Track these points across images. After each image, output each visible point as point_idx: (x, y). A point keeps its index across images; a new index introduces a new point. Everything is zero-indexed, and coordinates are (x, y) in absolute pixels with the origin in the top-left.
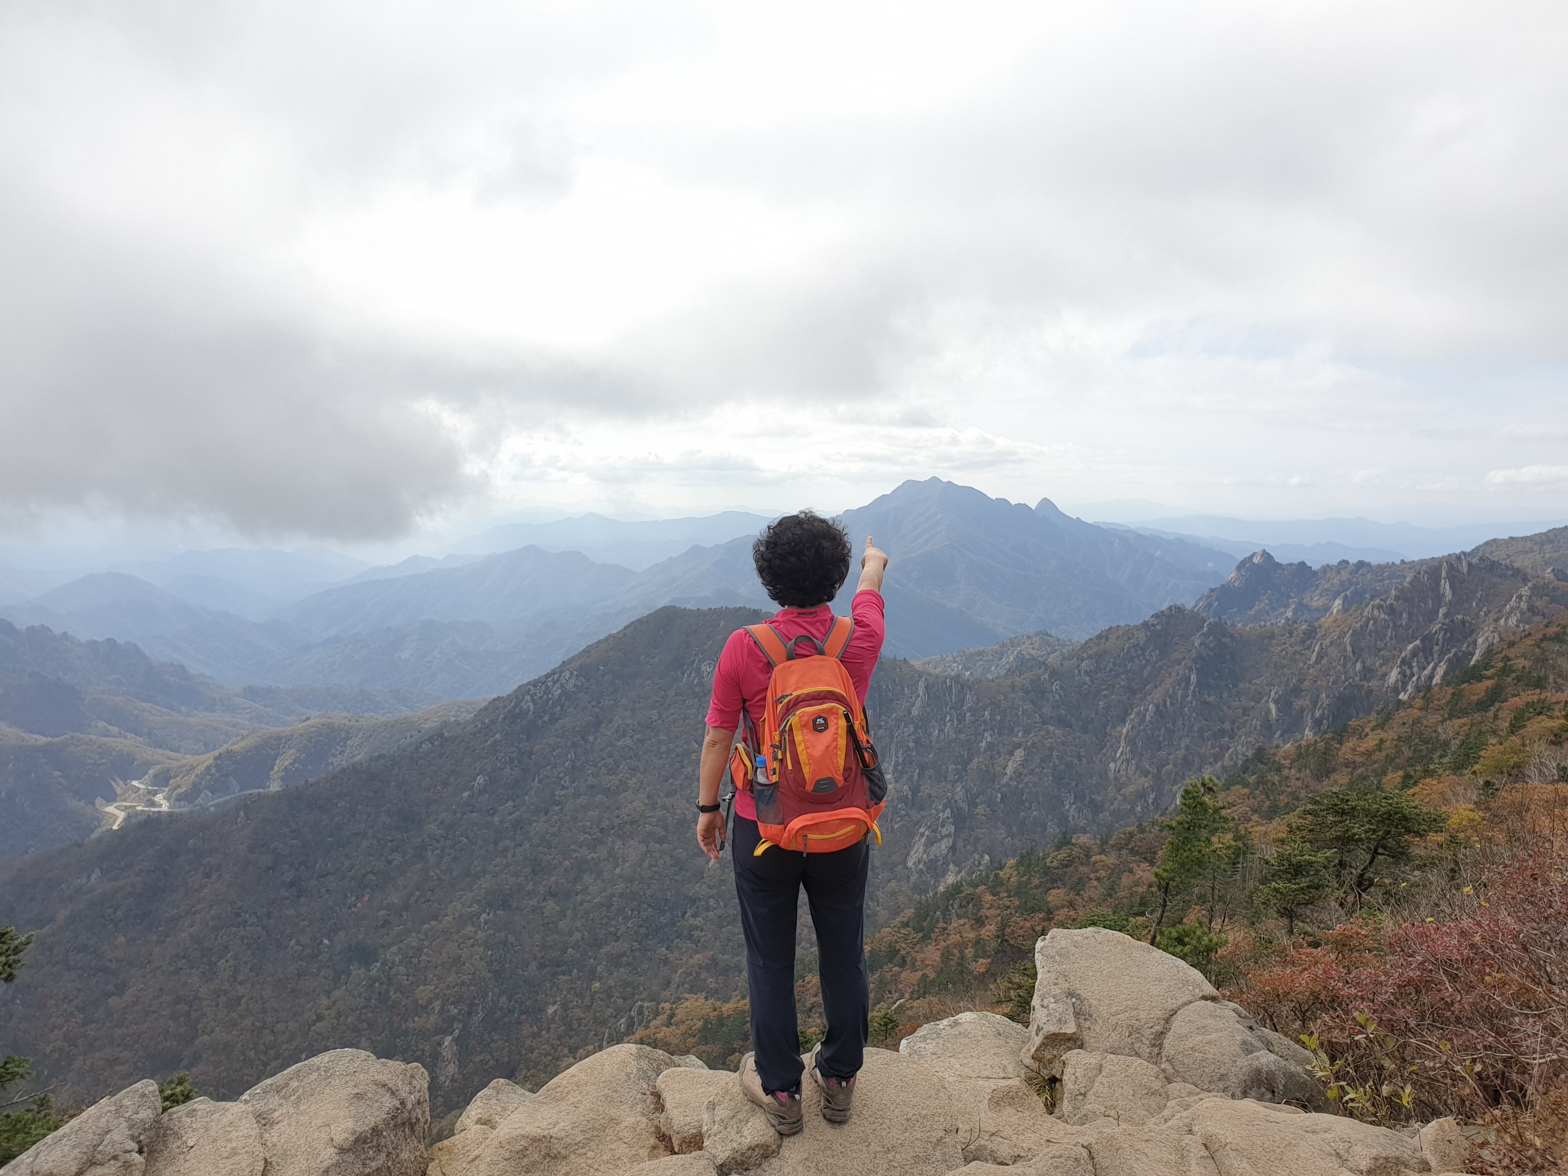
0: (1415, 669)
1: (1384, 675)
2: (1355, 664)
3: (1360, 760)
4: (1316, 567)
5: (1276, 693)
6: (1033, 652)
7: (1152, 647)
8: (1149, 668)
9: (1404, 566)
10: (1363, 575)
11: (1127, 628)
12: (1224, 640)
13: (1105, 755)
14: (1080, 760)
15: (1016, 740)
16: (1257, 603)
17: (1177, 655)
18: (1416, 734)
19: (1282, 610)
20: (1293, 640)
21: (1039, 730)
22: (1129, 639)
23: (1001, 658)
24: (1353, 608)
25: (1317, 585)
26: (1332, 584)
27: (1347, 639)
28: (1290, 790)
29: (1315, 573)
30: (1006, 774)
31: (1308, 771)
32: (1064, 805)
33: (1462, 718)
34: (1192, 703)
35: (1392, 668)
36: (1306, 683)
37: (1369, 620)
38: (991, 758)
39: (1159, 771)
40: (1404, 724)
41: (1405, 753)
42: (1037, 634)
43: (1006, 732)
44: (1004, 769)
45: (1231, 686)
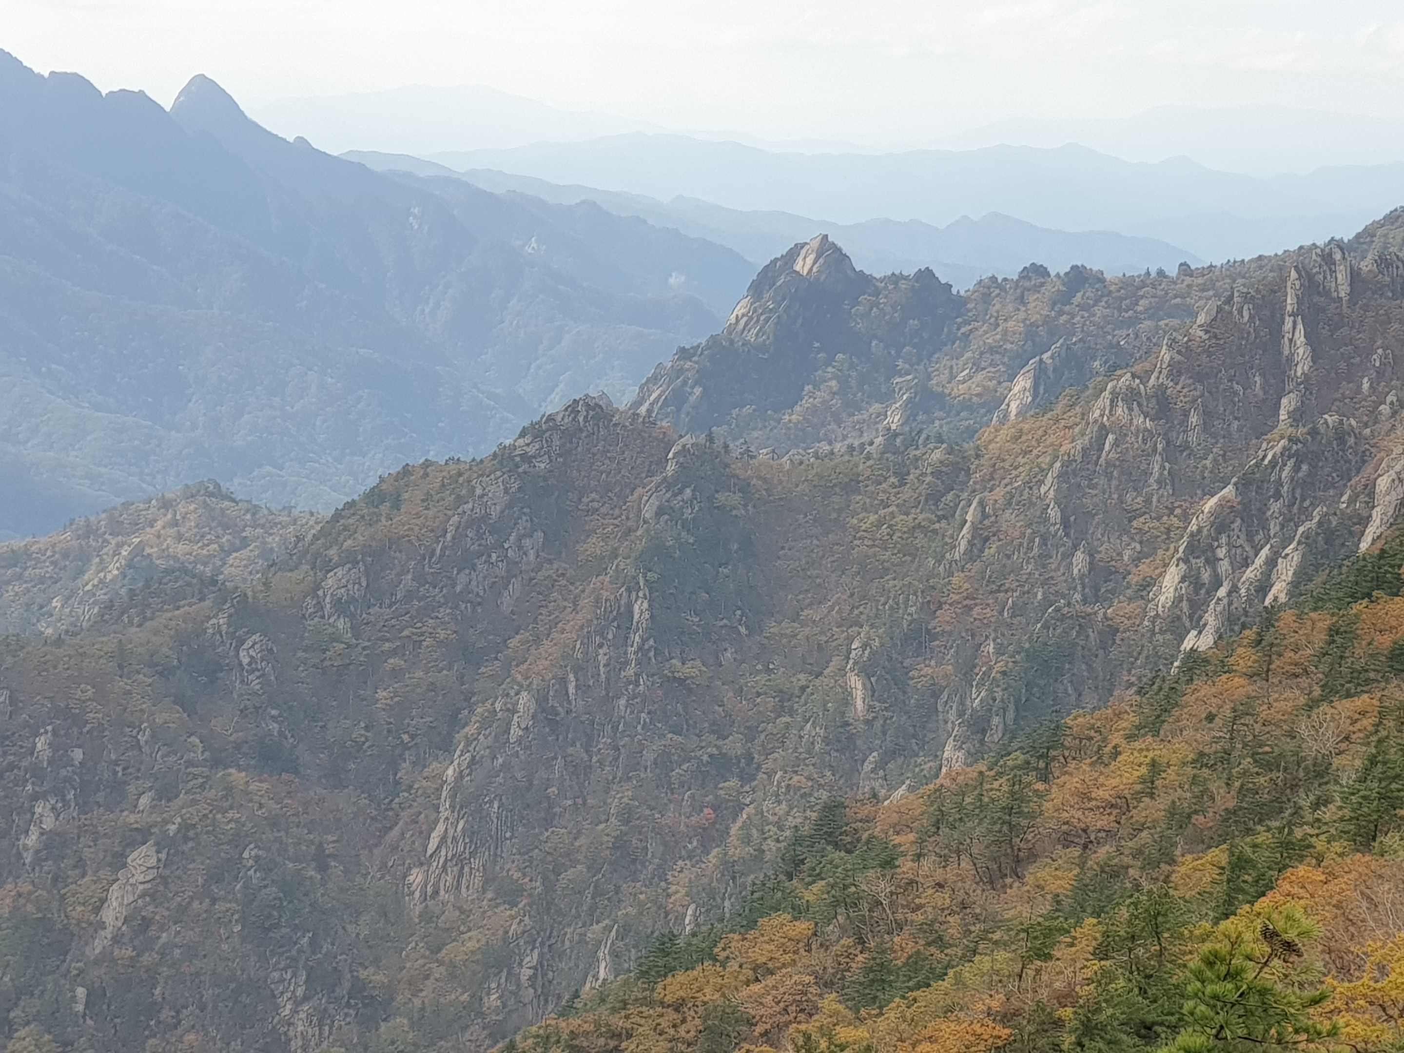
0: (1224, 566)
1: (1148, 584)
2: (1069, 556)
3: (1099, 824)
4: (962, 286)
5: (864, 646)
6: (180, 549)
7: (524, 523)
8: (516, 586)
9: (1188, 280)
10: (1083, 307)
11: (453, 468)
12: (721, 497)
13: (395, 848)
14: (323, 868)
15: (132, 818)
16: (808, 388)
17: (593, 546)
18: (1245, 745)
19: (876, 407)
20: (907, 493)
21: (202, 786)
22: (460, 500)
23: (81, 572)
24: (1063, 402)
25: (966, 336)
26: (1005, 332)
27: (1048, 488)
28: (918, 917)
29: (959, 303)
30: (102, 926)
31: (966, 864)
32: (277, 1008)
33: (1356, 694)
34: (637, 682)
35: (1166, 565)
36: (945, 615)
37: (1103, 431)
38: (55, 879)
39: (550, 887)
40: (1210, 718)
41: (1218, 798)
42: (190, 495)
43: (100, 797)
44: (97, 910)
45: (743, 630)
